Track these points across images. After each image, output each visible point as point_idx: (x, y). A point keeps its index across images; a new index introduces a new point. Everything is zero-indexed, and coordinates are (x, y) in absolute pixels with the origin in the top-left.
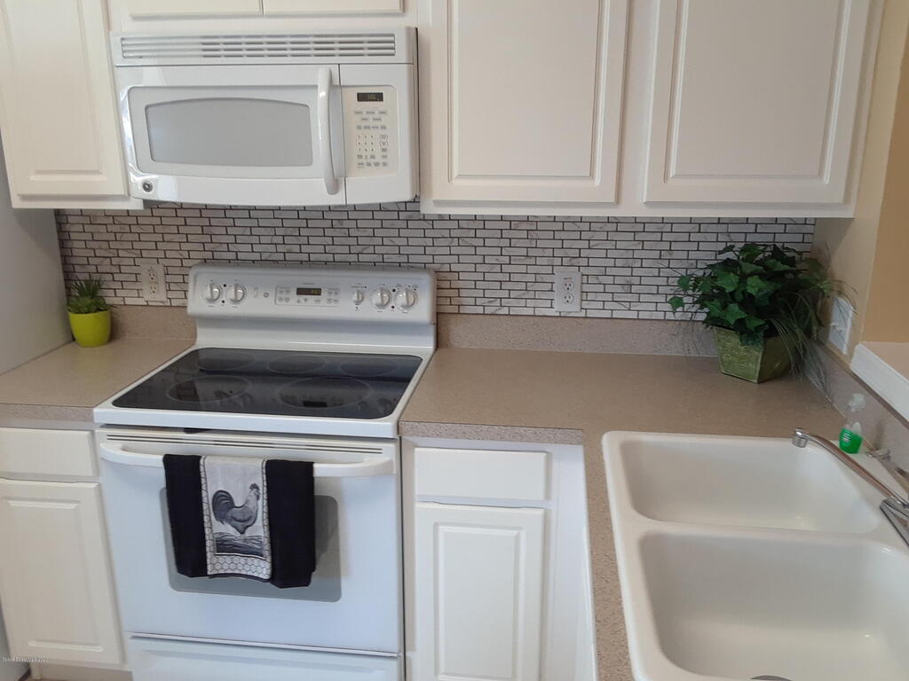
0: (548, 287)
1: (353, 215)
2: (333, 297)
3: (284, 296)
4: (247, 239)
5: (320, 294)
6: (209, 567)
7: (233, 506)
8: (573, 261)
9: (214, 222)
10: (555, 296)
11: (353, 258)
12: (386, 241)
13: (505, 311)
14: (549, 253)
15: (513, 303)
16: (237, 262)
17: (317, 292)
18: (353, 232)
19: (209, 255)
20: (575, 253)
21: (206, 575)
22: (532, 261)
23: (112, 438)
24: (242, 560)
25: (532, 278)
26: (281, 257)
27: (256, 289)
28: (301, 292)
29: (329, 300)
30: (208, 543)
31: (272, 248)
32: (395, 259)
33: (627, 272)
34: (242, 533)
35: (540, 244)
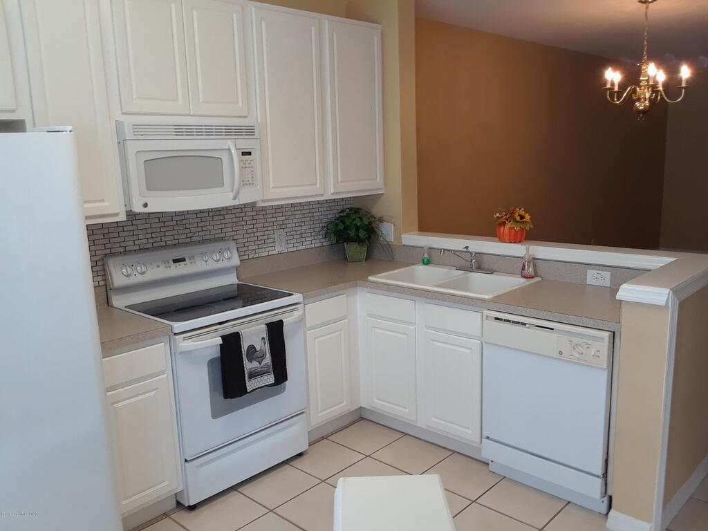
0: (272, 240)
1: (187, 217)
2: (192, 261)
3: (167, 265)
4: (131, 238)
5: (185, 261)
6: (248, 388)
7: (256, 351)
8: (281, 226)
9: (111, 230)
10: (276, 244)
11: (188, 240)
12: (204, 229)
13: (257, 256)
14: (272, 224)
15: (260, 250)
16: (126, 252)
17: (184, 260)
18: (188, 226)
19: (108, 251)
20: (281, 223)
21: (247, 393)
22: (266, 229)
23: (185, 339)
24: (259, 379)
25: (266, 237)
26: (150, 245)
27: (151, 264)
28: (175, 261)
29: (191, 263)
30: (246, 375)
31: (145, 241)
32: (209, 237)
33: (300, 228)
34: (260, 364)
35: (268, 220)
